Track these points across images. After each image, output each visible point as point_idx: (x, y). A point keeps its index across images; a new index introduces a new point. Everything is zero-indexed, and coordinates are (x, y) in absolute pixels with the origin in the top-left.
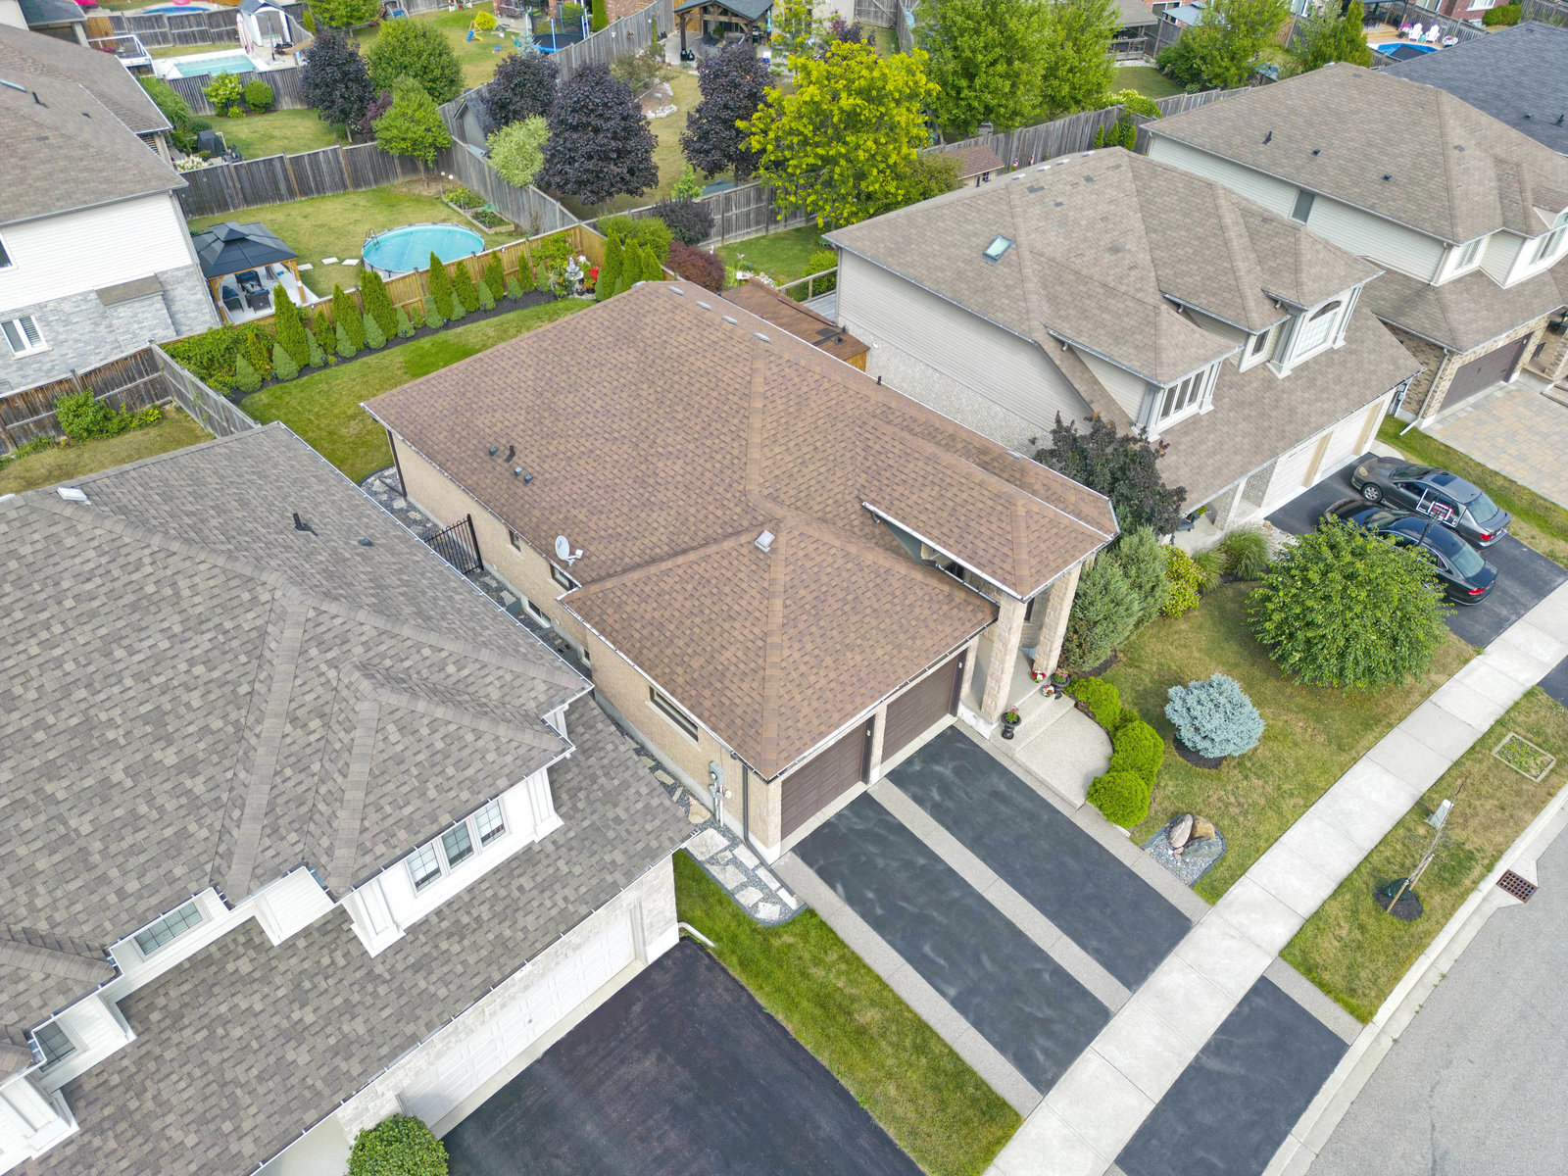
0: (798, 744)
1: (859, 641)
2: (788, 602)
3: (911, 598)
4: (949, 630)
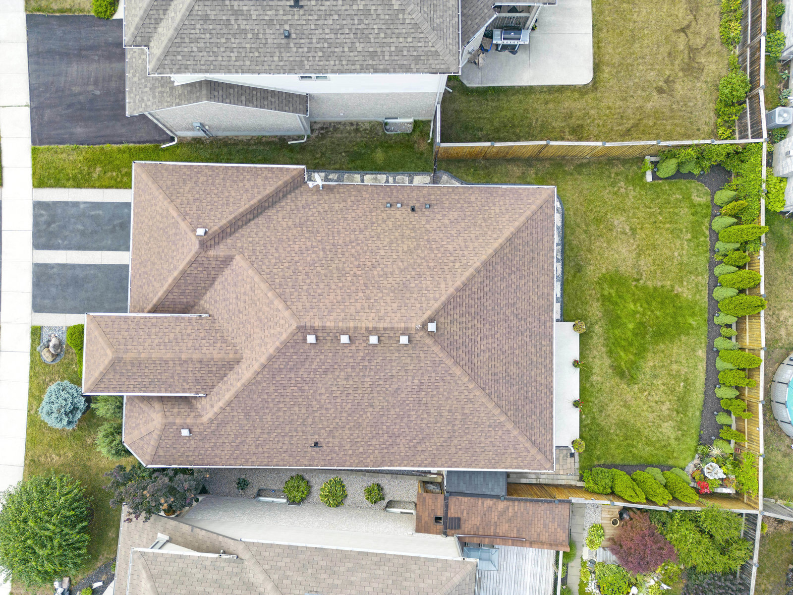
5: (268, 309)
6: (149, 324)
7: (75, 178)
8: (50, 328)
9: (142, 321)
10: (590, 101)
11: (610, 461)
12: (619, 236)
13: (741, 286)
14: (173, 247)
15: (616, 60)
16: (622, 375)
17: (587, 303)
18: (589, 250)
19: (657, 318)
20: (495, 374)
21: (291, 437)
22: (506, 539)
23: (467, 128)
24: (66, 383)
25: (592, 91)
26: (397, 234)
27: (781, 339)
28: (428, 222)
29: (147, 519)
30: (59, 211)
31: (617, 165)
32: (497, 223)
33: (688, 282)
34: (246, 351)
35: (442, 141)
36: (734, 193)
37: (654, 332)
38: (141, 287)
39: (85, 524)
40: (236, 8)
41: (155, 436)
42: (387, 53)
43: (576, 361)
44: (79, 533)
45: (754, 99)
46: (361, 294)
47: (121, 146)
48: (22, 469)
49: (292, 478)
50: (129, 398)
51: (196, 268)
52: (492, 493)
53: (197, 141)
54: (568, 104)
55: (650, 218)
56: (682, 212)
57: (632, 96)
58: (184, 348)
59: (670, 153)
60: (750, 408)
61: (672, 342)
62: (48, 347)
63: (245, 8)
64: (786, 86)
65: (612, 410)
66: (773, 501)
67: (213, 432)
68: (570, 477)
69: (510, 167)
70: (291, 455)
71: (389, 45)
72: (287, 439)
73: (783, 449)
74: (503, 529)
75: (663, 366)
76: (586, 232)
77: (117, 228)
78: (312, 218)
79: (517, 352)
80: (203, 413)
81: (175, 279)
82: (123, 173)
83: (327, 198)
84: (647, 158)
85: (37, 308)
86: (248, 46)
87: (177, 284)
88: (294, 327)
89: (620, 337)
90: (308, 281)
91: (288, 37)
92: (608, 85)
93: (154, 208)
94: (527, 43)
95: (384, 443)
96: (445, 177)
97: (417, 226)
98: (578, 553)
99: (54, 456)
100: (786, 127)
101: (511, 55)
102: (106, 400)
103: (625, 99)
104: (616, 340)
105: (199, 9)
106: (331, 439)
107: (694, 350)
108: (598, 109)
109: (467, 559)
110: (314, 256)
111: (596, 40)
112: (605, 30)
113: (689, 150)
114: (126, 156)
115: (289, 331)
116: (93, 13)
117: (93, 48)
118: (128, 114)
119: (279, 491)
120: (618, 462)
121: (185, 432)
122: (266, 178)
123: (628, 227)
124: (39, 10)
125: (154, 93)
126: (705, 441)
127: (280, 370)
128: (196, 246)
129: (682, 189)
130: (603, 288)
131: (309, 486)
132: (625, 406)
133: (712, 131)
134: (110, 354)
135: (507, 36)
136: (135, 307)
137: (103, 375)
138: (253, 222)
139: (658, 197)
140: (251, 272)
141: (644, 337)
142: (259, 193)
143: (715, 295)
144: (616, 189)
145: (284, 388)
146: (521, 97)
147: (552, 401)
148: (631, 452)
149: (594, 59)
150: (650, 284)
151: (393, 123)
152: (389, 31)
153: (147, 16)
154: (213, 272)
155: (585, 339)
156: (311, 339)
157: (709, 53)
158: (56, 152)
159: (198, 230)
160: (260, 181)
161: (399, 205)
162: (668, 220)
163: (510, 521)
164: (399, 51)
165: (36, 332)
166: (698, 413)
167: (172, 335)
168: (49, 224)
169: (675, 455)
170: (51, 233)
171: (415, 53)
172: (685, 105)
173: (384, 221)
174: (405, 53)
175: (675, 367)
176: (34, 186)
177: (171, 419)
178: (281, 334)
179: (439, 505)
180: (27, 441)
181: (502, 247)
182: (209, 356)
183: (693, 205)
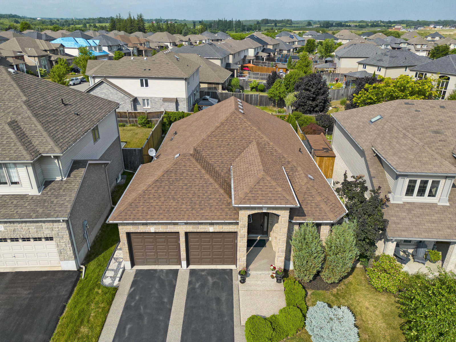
0: (127, 217)
1: (179, 199)
2: (165, 175)
3: (213, 196)
4: (218, 214)
91: (77, 114)
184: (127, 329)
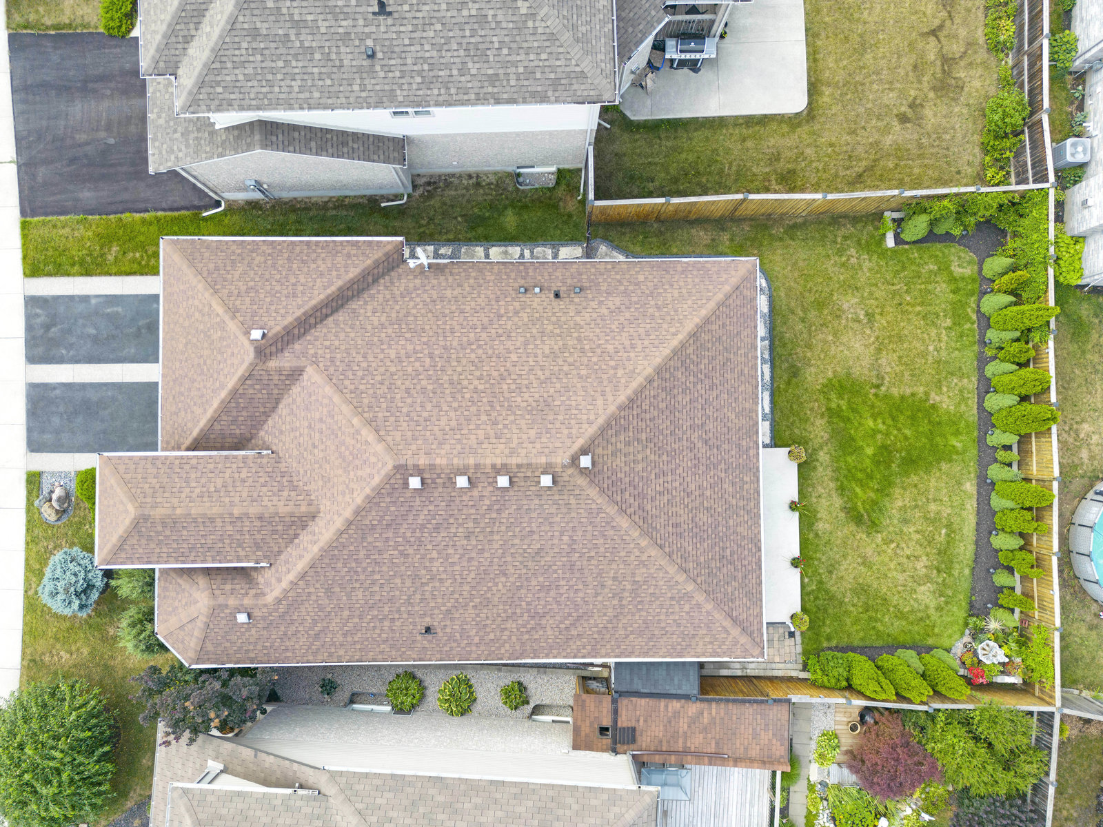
5: (353, 442)
6: (187, 467)
7: (82, 262)
8: (53, 474)
9: (177, 462)
10: (804, 136)
11: (845, 642)
12: (850, 324)
13: (1023, 392)
14: (219, 357)
15: (840, 76)
16: (858, 520)
17: (807, 420)
18: (809, 346)
19: (906, 438)
20: (677, 525)
21: (393, 620)
22: (702, 757)
23: (632, 178)
24: (76, 551)
25: (808, 122)
26: (534, 331)
27: (1082, 464)
28: (578, 312)
29: (192, 741)
30: (62, 309)
31: (844, 225)
32: (676, 311)
33: (948, 387)
34: (324, 501)
35: (597, 198)
36: (1010, 260)
37: (903, 458)
38: (176, 414)
39: (107, 749)
40: (296, 18)
41: (200, 624)
42: (512, 76)
43: (793, 502)
44: (98, 761)
45: (1036, 127)
46: (484, 418)
47: (146, 215)
48: (17, 674)
49: (398, 676)
50: (163, 571)
51: (252, 386)
52: (679, 692)
53: (253, 205)
54: (773, 140)
55: (893, 298)
56: (938, 289)
57: (864, 128)
58: (237, 499)
59: (917, 207)
60: (1040, 563)
61: (928, 472)
62: (50, 500)
63: (310, 18)
64: (1081, 108)
65: (847, 570)
66: (1076, 692)
67: (282, 617)
68: (789, 666)
69: (694, 232)
70: (392, 646)
71: (515, 64)
72: (387, 623)
73: (1088, 618)
74: (696, 742)
75: (916, 507)
76: (803, 320)
77: (143, 331)
78: (414, 311)
79: (708, 493)
80: (266, 590)
81: (222, 402)
82: (150, 252)
83: (435, 282)
84: (887, 214)
85: (34, 446)
86: (316, 70)
87: (225, 408)
88: (390, 466)
89: (855, 467)
90: (409, 401)
91: (372, 56)
92: (829, 113)
93: (190, 302)
94: (714, 56)
95: (524, 626)
96: (603, 248)
97: (563, 319)
98: (803, 773)
99: (62, 653)
100: (1083, 166)
101: (691, 73)
102: (131, 574)
103: (853, 132)
104: (849, 471)
105: (245, 22)
106: (448, 623)
107: (959, 483)
108: (817, 147)
109: (644, 788)
110: (417, 364)
111: (811, 50)
112: (823, 35)
113: (946, 202)
114: (153, 228)
115: (383, 472)
116: (101, 30)
117: (102, 78)
118: (151, 171)
119: (380, 694)
120: (856, 643)
121: (242, 618)
122: (349, 256)
123: (863, 312)
124: (25, 27)
125: (187, 140)
126: (978, 610)
127: (373, 527)
128: (251, 355)
129: (937, 256)
130: (829, 399)
131: (422, 688)
132: (864, 564)
133: (978, 174)
134: (131, 511)
135: (685, 47)
136: (168, 443)
137: (124, 540)
138: (330, 319)
139: (904, 268)
140: (328, 390)
141: (889, 467)
142: (338, 277)
143: (987, 404)
144: (844, 259)
145: (380, 552)
146: (707, 133)
147: (760, 560)
148: (874, 628)
149: (809, 76)
150: (895, 392)
151: (528, 174)
152: (514, 45)
153: (172, 32)
154: (276, 391)
155: (805, 470)
156: (415, 482)
157: (971, 64)
158: (55, 226)
159: (253, 332)
160: (339, 259)
161: (537, 290)
162: (919, 300)
163: (705, 730)
164: (530, 72)
165: (34, 480)
166: (967, 572)
167: (219, 482)
168: (47, 327)
169: (936, 630)
170: (52, 339)
171: (552, 76)
172: (939, 138)
173: (516, 313)
174: (538, 75)
175: (933, 507)
176: (26, 275)
177: (221, 600)
178: (371, 476)
179: (605, 711)
180: (24, 634)
181: (683, 346)
182: (272, 510)
183: (953, 279)
184: (115, 309)
